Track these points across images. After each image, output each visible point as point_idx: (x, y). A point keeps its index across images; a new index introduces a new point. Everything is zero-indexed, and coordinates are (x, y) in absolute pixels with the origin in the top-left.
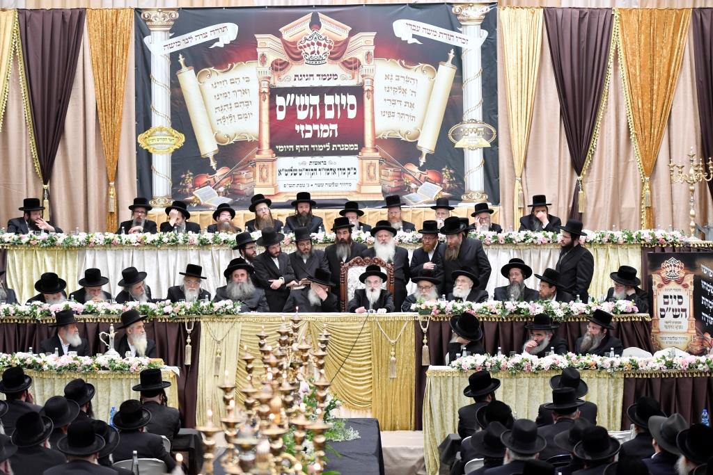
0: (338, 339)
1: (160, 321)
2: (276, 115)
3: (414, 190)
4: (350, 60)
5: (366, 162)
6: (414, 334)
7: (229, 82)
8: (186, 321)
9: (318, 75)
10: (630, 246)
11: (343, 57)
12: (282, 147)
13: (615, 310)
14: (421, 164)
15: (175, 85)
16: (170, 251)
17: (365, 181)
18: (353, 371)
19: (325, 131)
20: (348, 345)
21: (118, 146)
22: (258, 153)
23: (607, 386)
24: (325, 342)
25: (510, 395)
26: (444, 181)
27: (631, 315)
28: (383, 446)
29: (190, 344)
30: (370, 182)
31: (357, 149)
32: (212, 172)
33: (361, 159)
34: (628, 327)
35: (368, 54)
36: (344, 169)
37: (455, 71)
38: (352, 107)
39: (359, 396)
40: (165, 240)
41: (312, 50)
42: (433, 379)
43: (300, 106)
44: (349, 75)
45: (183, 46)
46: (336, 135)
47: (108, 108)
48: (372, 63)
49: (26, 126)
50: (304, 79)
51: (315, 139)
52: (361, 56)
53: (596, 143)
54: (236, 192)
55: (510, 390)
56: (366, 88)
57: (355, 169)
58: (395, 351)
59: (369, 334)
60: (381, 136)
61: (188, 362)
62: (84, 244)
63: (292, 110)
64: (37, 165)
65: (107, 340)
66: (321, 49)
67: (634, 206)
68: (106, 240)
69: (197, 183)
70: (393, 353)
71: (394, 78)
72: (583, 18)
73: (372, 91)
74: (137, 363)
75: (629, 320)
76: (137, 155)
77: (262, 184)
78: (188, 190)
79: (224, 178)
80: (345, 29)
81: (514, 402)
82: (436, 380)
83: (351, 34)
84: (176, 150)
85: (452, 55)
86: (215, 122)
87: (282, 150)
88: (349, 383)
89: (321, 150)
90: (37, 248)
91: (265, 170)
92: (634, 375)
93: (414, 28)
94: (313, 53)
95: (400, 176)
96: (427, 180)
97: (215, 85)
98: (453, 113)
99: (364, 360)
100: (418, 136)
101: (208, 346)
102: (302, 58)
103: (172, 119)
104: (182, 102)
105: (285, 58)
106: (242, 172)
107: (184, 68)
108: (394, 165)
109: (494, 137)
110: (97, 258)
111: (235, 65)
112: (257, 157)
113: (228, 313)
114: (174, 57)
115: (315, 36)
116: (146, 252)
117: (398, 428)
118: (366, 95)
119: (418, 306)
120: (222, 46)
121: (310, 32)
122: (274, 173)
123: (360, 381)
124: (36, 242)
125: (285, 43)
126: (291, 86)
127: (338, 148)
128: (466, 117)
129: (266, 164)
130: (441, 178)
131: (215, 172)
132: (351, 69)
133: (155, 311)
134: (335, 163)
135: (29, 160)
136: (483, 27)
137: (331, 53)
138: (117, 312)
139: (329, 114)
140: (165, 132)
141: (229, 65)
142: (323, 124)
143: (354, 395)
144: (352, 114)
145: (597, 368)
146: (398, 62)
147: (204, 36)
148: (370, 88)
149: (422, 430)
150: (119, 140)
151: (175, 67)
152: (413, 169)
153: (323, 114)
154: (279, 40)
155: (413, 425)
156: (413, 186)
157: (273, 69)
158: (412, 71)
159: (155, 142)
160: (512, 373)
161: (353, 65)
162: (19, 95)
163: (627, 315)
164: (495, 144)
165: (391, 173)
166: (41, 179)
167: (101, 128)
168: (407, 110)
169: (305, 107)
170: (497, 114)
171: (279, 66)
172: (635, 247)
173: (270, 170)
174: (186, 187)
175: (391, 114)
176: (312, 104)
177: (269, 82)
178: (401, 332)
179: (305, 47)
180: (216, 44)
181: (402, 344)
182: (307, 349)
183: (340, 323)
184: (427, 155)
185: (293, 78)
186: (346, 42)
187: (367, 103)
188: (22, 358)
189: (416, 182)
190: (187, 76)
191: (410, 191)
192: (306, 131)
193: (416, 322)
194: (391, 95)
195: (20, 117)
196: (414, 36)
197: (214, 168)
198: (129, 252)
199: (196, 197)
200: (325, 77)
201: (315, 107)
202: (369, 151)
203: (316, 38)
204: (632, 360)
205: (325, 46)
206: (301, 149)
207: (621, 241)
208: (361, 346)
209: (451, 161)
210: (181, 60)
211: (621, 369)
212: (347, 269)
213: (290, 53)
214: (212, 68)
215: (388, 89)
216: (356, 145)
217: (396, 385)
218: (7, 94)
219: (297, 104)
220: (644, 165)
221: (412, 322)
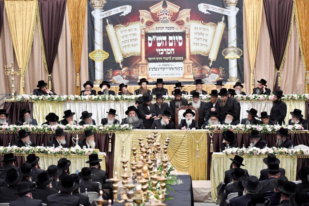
0: (174, 141)
1: (98, 133)
2: (148, 45)
3: (207, 77)
4: (180, 21)
5: (186, 65)
6: (207, 139)
7: (128, 30)
8: (109, 133)
9: (166, 28)
10: (300, 101)
11: (177, 19)
12: (150, 58)
13: (294, 129)
14: (210, 66)
15: (105, 32)
16: (102, 103)
17: (186, 73)
18: (180, 155)
19: (169, 51)
20: (178, 144)
21: (80, 58)
22: (140, 61)
23: (290, 161)
24: (168, 142)
25: (248, 165)
26: (220, 73)
27: (300, 131)
28: (193, 187)
29: (111, 143)
30: (188, 73)
31: (183, 59)
32: (121, 69)
33: (184, 63)
34: (299, 136)
35: (187, 18)
36: (177, 68)
37: (225, 25)
38: (181, 41)
39: (183, 165)
40: (100, 98)
41: (163, 17)
42: (215, 158)
43: (158, 41)
44: (179, 28)
45: (108, 15)
46: (174, 53)
47: (76, 42)
48: (189, 22)
49: (41, 49)
50: (160, 29)
51: (165, 55)
52: (184, 19)
53: (286, 56)
54: (131, 77)
55: (248, 163)
56: (187, 33)
57: (182, 68)
58: (199, 146)
59: (187, 139)
60: (193, 54)
61: (110, 150)
62: (66, 100)
63: (155, 43)
64: (46, 66)
65: (75, 141)
66: (167, 16)
67: (302, 84)
68: (75, 98)
69: (114, 74)
70: (198, 147)
71: (199, 28)
72: (280, 2)
73: (189, 34)
74: (88, 151)
75: (300, 133)
76: (89, 62)
77: (142, 74)
78: (110, 77)
79: (126, 71)
80: (178, 8)
81: (250, 168)
82: (216, 159)
83: (180, 10)
84: (105, 60)
85: (223, 19)
86: (122, 48)
87: (150, 60)
88: (178, 159)
89: (167, 59)
90: (46, 102)
91: (143, 68)
92: (302, 156)
93: (207, 7)
94: (164, 18)
95: (201, 71)
96: (213, 72)
97: (122, 32)
98: (224, 43)
99: (185, 150)
100: (209, 53)
101: (118, 143)
102: (159, 20)
103: (103, 47)
104: (108, 39)
105: (152, 20)
106: (133, 69)
107: (109, 25)
108: (198, 66)
109: (241, 54)
110: (71, 106)
111: (130, 23)
112: (140, 62)
113: (127, 129)
114: (104, 20)
115: (165, 11)
116: (92, 104)
117: (200, 179)
118: (186, 36)
119: (209, 127)
120: (125, 15)
121: (163, 9)
122: (147, 70)
123: (184, 159)
124: (45, 99)
125: (152, 14)
126: (154, 32)
127: (175, 59)
128: (230, 45)
129: (144, 65)
130: (219, 71)
131: (122, 69)
132: (180, 25)
133: (96, 129)
134: (173, 65)
135: (43, 64)
136: (237, 6)
137: (172, 18)
138: (79, 129)
139: (171, 44)
140: (100, 52)
141: (128, 23)
142: (168, 48)
143: (181, 165)
144: (180, 44)
145: (286, 154)
146: (200, 22)
147: (117, 11)
148: (188, 33)
149: (209, 180)
150: (81, 56)
151: (105, 24)
152: (207, 68)
153: (168, 44)
154: (149, 12)
155: (206, 178)
156: (207, 75)
157: (146, 25)
158: (206, 26)
159: (96, 56)
160: (249, 156)
161: (181, 23)
162: (39, 36)
163: (299, 131)
164: (242, 57)
165: (197, 70)
166: (48, 72)
167: (73, 50)
168: (204, 42)
169: (160, 41)
170: (243, 44)
171: (149, 24)
172: (302, 101)
173: (145, 68)
174: (109, 75)
175: (197, 44)
176: (163, 40)
177: (145, 31)
178: (201, 138)
179: (160, 15)
180: (122, 14)
181: (201, 143)
182: (160, 145)
183: (175, 134)
184: (213, 62)
185: (155, 28)
186: (178, 13)
187: (187, 39)
188: (39, 149)
189: (208, 73)
190: (110, 28)
191: (205, 77)
192: (161, 52)
193: (208, 134)
194: (197, 36)
195: (39, 46)
196: (207, 11)
197: (122, 67)
198: (85, 103)
199: (114, 80)
200: (169, 28)
201: (164, 41)
202: (188, 60)
203: (165, 12)
204: (301, 150)
205: (169, 15)
206: (159, 59)
207: (296, 99)
208: (184, 144)
209: (223, 64)
210: (107, 21)
211: (296, 154)
212: (178, 111)
213: (154, 18)
214: (121, 25)
215: (196, 33)
216: (182, 58)
217: (199, 161)
218: (33, 36)
219: (157, 40)
220: (307, 66)
221: (206, 134)
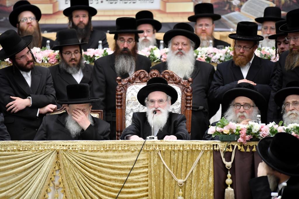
0: (100, 177)
3: (237, 8)
6: (211, 170)
20: (113, 186)
58: (184, 196)
59: (146, 170)
119: (219, 130)
178: (193, 168)
181: (194, 185)
183: (104, 154)
193: (216, 153)
208: (134, 187)
212: (125, 87)
221: (209, 153)
